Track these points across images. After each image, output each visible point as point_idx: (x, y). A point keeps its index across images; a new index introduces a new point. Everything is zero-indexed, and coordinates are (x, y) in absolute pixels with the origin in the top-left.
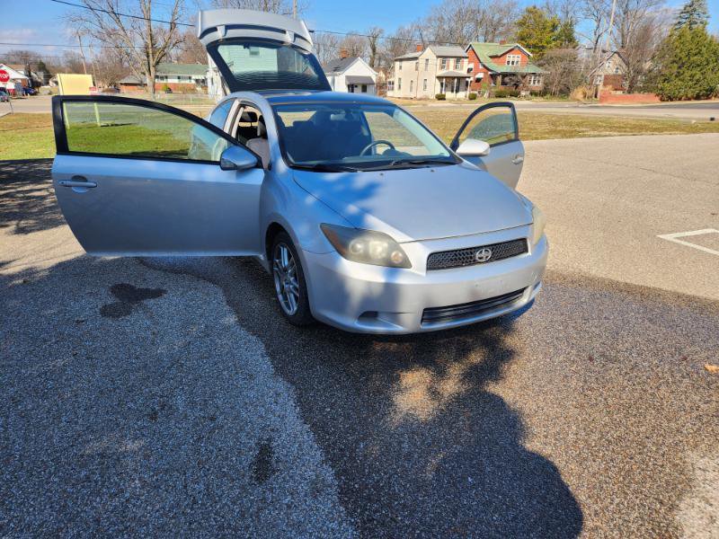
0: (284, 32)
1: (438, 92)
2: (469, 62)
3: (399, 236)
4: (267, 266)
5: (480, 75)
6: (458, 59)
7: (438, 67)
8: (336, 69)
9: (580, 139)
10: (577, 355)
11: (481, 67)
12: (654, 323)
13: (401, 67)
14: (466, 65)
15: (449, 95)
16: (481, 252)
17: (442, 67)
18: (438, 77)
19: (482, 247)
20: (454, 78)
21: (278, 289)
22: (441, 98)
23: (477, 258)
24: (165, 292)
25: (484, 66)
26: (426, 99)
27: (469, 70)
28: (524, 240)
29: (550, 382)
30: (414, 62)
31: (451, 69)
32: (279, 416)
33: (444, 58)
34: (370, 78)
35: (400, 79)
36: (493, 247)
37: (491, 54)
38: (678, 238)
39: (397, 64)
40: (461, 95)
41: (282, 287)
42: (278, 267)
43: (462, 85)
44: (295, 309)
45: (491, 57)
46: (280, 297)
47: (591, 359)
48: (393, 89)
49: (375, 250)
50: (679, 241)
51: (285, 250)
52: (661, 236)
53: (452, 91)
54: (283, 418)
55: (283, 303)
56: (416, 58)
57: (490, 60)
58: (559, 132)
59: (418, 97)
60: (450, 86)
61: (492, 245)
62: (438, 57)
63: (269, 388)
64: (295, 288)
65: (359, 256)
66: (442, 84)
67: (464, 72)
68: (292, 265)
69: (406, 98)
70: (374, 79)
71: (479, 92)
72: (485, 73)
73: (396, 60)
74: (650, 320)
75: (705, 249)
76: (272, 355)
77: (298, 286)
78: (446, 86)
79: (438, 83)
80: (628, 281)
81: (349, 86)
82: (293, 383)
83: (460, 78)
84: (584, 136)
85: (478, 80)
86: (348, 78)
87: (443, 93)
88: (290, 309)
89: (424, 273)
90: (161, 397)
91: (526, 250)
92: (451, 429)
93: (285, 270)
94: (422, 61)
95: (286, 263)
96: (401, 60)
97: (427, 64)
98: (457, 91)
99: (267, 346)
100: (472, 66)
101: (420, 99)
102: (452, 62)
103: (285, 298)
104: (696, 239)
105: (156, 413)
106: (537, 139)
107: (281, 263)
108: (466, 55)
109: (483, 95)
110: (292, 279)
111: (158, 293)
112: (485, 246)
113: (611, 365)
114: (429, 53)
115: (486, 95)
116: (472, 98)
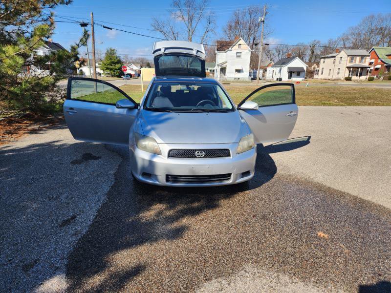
0: (192, 50)
1: (347, 75)
2: (371, 59)
3: (159, 140)
5: (379, 66)
6: (363, 57)
7: (348, 61)
8: (283, 64)
11: (379, 61)
13: (324, 62)
14: (368, 60)
15: (354, 78)
16: (198, 152)
17: (351, 62)
18: (348, 67)
19: (198, 150)
20: (358, 68)
22: (348, 79)
23: (196, 155)
24: (100, 158)
25: (382, 61)
26: (338, 80)
27: (371, 64)
28: (227, 150)
30: (333, 59)
31: (357, 62)
33: (353, 57)
34: (303, 68)
35: (323, 68)
36: (206, 151)
37: (387, 54)
39: (322, 60)
40: (363, 78)
43: (364, 72)
45: (387, 55)
48: (318, 74)
53: (357, 75)
56: (334, 57)
57: (386, 57)
59: (333, 78)
60: (355, 73)
62: (348, 56)
66: (350, 71)
67: (366, 64)
69: (326, 79)
70: (305, 69)
71: (377, 76)
72: (382, 65)
73: (322, 58)
78: (353, 72)
79: (347, 71)
81: (289, 72)
83: (363, 68)
85: (377, 69)
86: (289, 68)
87: (350, 76)
89: (166, 158)
91: (229, 156)
94: (338, 58)
96: (324, 58)
97: (341, 60)
98: (360, 76)
100: (373, 61)
101: (334, 80)
102: (358, 59)
108: (369, 55)
109: (379, 78)
111: (98, 158)
112: (201, 150)
114: (343, 54)
115: (382, 78)
116: (371, 79)
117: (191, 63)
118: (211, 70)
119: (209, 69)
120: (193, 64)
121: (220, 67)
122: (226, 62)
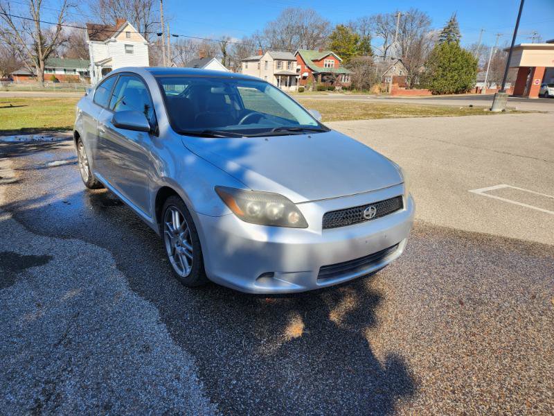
2: (298, 64)
3: (294, 197)
4: (156, 229)
5: (306, 74)
6: (290, 61)
7: (275, 67)
8: (196, 67)
9: (388, 120)
10: (449, 300)
11: (306, 68)
12: (497, 265)
13: (247, 67)
14: (295, 66)
15: (284, 88)
16: (368, 210)
17: (278, 67)
18: (275, 75)
19: (368, 205)
20: (287, 75)
21: (169, 251)
23: (365, 216)
24: (51, 258)
25: (308, 67)
27: (298, 70)
28: (400, 198)
29: (436, 329)
30: (256, 63)
31: (284, 69)
32: (183, 396)
33: (279, 60)
36: (377, 204)
37: (313, 59)
38: (484, 192)
39: (244, 64)
40: (293, 88)
41: (174, 250)
42: (168, 229)
43: (293, 81)
44: (189, 270)
45: (313, 61)
46: (171, 259)
47: (462, 303)
49: (272, 212)
50: (485, 195)
51: (177, 213)
52: (471, 191)
53: (286, 85)
54: (186, 397)
55: (174, 265)
56: (257, 60)
57: (313, 63)
58: (371, 114)
60: (284, 83)
61: (376, 203)
62: (275, 59)
63: (168, 361)
64: (188, 250)
65: (256, 217)
66: (278, 80)
67: (294, 72)
68: (184, 228)
71: (306, 87)
72: (309, 73)
73: (243, 61)
74: (493, 263)
75: (508, 201)
76: (167, 320)
77: (191, 249)
78: (281, 81)
79: (276, 79)
80: (463, 229)
82: (193, 353)
83: (292, 76)
84: (389, 117)
85: (304, 78)
87: (280, 86)
88: (182, 270)
89: (320, 232)
90: (47, 382)
91: (401, 207)
92: (362, 392)
93: (177, 233)
94: (262, 62)
95: (178, 226)
96: (247, 61)
97: (266, 65)
98: (290, 85)
99: (162, 312)
100: (299, 67)
102: (285, 63)
103: (177, 259)
104: (497, 192)
105: (40, 406)
106: (356, 119)
107: (172, 225)
108: (295, 59)
109: (308, 89)
110: (184, 241)
111: (44, 260)
112: (371, 204)
113: (480, 308)
114: (267, 56)
115: (311, 89)
116: (301, 91)
117: (46, 57)
118: (81, 73)
119: (77, 70)
120: (48, 61)
121: (100, 68)
122: (110, 60)
